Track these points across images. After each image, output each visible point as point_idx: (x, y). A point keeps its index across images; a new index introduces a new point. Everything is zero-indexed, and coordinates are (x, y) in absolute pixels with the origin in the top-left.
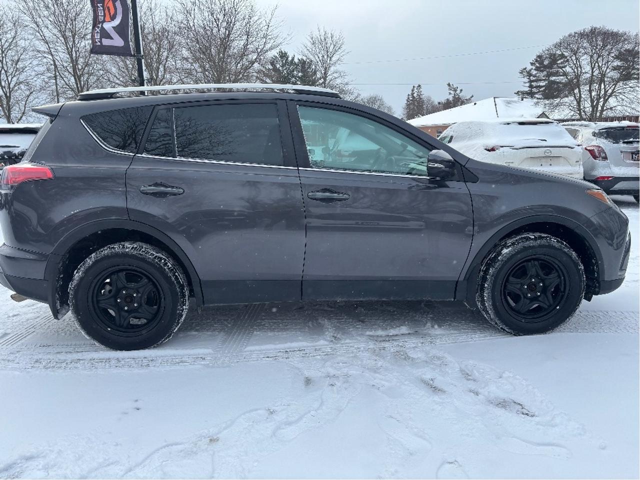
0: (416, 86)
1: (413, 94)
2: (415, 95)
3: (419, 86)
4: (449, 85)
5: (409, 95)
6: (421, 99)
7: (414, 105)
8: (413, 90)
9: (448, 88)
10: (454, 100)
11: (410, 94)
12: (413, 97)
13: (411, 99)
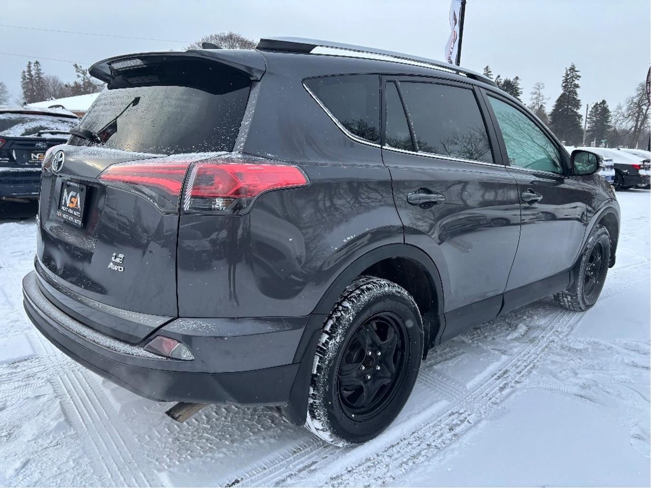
0: (33, 61)
1: (29, 71)
2: (33, 73)
3: (37, 63)
4: (76, 66)
5: (24, 72)
6: (40, 78)
7: (32, 84)
8: (29, 67)
9: (74, 69)
10: (84, 84)
11: (26, 71)
12: (30, 75)
13: (28, 76)
